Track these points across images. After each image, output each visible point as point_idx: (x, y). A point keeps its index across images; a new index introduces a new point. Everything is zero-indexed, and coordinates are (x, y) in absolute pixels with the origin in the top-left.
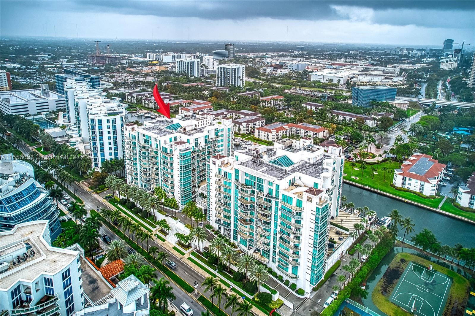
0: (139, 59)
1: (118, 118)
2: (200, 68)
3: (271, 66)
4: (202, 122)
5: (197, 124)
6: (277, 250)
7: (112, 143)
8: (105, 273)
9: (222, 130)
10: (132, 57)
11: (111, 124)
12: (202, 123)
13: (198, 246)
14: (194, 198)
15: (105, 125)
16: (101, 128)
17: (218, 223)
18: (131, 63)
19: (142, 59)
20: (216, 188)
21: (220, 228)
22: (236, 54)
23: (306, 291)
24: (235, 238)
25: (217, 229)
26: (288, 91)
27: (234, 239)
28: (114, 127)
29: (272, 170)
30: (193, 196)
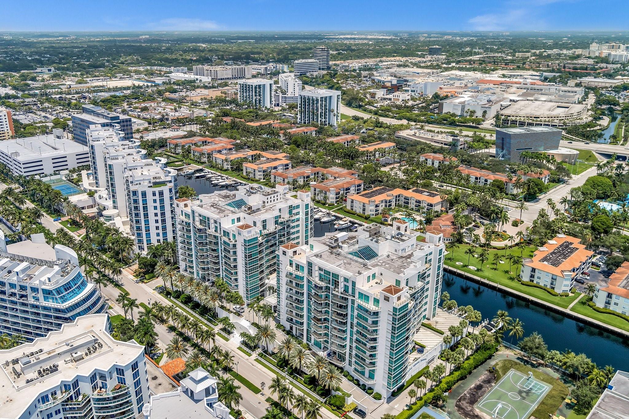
0: (182, 75)
1: (165, 189)
2: (273, 93)
3: (384, 87)
4: (272, 197)
5: (266, 201)
6: (354, 352)
7: (160, 221)
8: (167, 370)
9: (298, 207)
10: (171, 72)
11: (157, 197)
12: (273, 199)
13: (266, 346)
14: (262, 292)
15: (150, 198)
16: (145, 202)
17: (289, 322)
18: (170, 83)
19: (186, 76)
20: (287, 282)
21: (291, 328)
22: (331, 63)
23: (383, 396)
24: (309, 339)
25: (288, 328)
26: (404, 134)
27: (307, 340)
28: (162, 201)
29: (350, 264)
30: (261, 290)
